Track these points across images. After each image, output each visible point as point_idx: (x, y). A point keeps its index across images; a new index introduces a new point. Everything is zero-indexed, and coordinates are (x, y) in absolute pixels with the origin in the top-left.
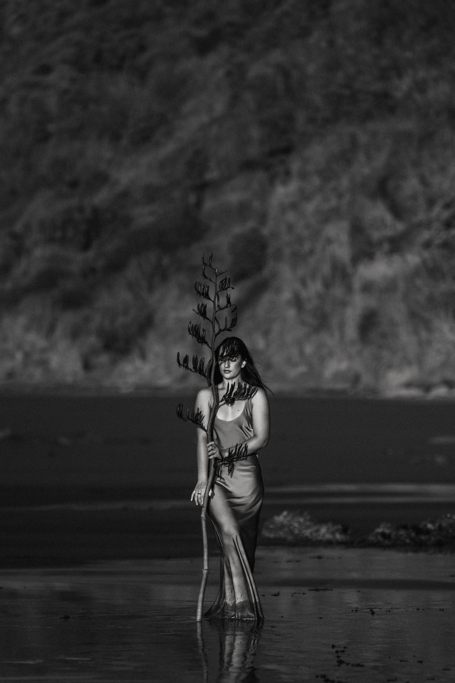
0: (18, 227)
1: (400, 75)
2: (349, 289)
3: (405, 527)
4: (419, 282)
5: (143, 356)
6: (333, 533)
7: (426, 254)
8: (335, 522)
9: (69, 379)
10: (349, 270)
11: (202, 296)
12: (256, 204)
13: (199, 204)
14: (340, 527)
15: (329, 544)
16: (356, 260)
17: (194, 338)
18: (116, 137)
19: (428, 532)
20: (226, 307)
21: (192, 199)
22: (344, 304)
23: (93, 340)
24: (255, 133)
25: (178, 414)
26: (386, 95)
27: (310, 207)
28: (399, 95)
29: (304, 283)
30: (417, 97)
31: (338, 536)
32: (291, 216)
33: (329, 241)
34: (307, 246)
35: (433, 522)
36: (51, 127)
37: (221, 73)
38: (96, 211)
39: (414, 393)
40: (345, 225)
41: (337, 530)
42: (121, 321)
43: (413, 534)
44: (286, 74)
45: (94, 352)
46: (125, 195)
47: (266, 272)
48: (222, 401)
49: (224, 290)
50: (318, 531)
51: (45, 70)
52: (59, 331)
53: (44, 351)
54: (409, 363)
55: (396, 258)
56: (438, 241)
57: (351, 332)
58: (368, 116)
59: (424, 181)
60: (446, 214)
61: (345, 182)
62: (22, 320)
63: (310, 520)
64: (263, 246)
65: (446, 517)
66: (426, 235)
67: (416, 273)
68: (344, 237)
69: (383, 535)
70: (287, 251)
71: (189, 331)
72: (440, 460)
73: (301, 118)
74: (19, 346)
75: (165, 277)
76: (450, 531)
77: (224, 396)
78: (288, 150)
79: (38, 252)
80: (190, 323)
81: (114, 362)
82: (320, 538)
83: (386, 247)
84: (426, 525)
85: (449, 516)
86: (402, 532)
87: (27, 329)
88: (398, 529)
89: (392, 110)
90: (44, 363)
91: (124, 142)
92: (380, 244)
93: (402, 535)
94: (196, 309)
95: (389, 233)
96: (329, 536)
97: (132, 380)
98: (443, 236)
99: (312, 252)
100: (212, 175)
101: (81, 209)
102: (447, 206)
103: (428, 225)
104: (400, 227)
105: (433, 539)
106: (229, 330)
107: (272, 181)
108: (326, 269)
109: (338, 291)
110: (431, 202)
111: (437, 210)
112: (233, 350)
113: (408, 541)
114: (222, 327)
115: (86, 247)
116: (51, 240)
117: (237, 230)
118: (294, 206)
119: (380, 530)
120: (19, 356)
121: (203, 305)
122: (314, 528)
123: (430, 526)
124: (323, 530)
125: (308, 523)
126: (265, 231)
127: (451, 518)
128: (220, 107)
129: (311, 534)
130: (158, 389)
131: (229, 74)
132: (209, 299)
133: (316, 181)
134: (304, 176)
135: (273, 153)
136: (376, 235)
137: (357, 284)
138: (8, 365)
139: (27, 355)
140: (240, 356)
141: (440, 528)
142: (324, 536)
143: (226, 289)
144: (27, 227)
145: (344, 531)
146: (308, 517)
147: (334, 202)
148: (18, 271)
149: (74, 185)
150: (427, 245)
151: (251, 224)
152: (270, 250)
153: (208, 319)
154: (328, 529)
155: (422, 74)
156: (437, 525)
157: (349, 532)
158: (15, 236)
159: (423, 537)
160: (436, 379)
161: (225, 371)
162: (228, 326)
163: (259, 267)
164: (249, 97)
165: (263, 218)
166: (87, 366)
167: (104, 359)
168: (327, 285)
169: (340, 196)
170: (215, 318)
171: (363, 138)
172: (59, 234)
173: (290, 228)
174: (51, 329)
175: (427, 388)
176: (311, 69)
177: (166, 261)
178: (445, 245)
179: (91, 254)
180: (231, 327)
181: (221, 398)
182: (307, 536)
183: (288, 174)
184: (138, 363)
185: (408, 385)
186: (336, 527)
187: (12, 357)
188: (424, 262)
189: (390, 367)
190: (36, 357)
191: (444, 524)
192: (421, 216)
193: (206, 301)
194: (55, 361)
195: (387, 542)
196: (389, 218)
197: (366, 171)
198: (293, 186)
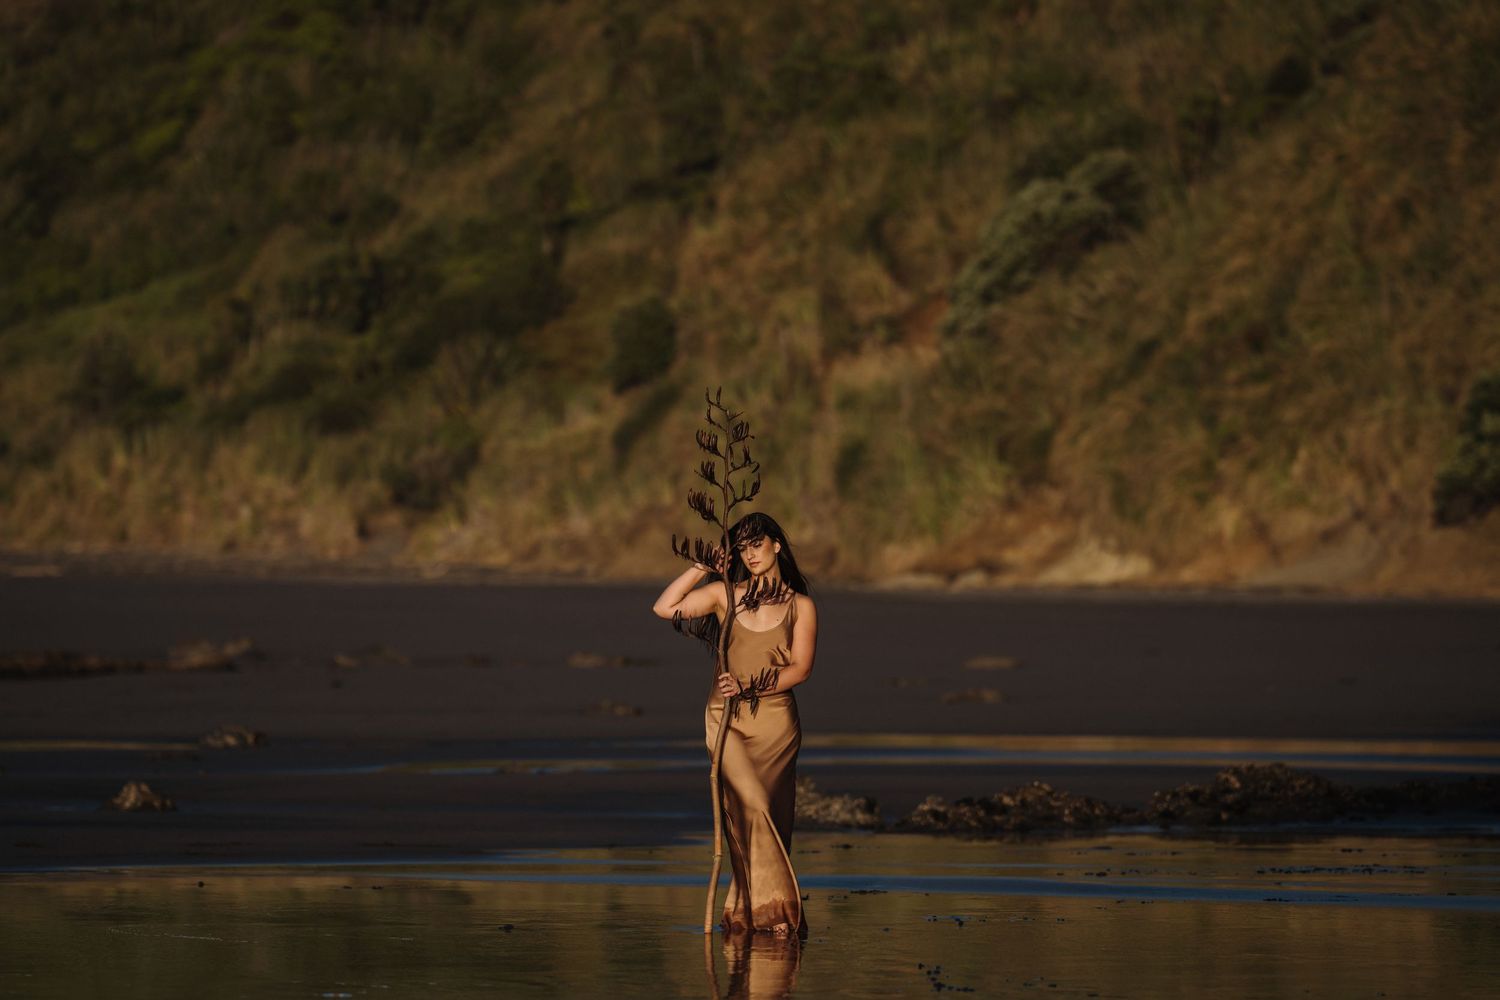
0: (242, 291)
1: (902, 40)
2: (818, 404)
3: (968, 802)
4: (937, 393)
5: (462, 516)
6: (852, 812)
7: (949, 347)
8: (854, 795)
9: (333, 554)
10: (819, 371)
11: (707, 451)
12: (656, 256)
13: (557, 256)
14: (862, 801)
15: (846, 827)
16: (829, 354)
17: (697, 512)
18: (412, 138)
19: (1004, 809)
20: (744, 465)
21: (546, 246)
22: (809, 429)
23: (375, 487)
24: (655, 134)
25: (675, 625)
26: (880, 75)
27: (751, 264)
28: (902, 75)
29: (741, 394)
30: (933, 78)
31: (860, 817)
32: (717, 279)
33: (784, 322)
34: (746, 330)
35: (1012, 795)
36: (299, 120)
37: (594, 30)
38: (377, 264)
39: (928, 581)
40: (811, 295)
41: (858, 806)
42: (423, 454)
43: (982, 813)
44: (708, 37)
45: (376, 507)
46: (428, 237)
47: (675, 373)
48: (740, 605)
49: (739, 440)
50: (827, 807)
51: (289, 20)
52: (315, 472)
53: (288, 504)
54: (921, 532)
55: (898, 351)
56: (969, 325)
57: (822, 477)
58: (848, 111)
59: (945, 223)
60: (983, 280)
61: (811, 222)
62: (251, 451)
63: (815, 790)
64: (671, 330)
65: (1033, 786)
66: (948, 314)
67: (932, 378)
68: (810, 316)
69: (935, 814)
70: (712, 338)
71: (689, 501)
72: (990, 696)
73: (733, 109)
74: (246, 497)
75: (499, 379)
76: (1039, 808)
77: (743, 598)
78: (709, 164)
79: (277, 335)
80: (691, 490)
81: (411, 525)
82: (830, 819)
83: (881, 333)
84: (1001, 799)
85: (1036, 784)
86: (964, 809)
87: (260, 466)
88: (957, 804)
89: (891, 101)
90: (288, 526)
91: (427, 145)
92: (871, 327)
93: (964, 814)
94: (699, 470)
95: (887, 309)
96: (845, 816)
97: (442, 555)
98: (978, 316)
99: (753, 341)
100: (579, 205)
101: (353, 262)
102: (985, 265)
103: (953, 297)
104: (905, 299)
105: (1013, 821)
106: (749, 499)
107: (685, 215)
108: (779, 369)
109: (799, 408)
110: (957, 259)
111: (967, 271)
112: (754, 529)
113: (974, 823)
114: (739, 496)
115: (361, 327)
116: (302, 314)
117: (625, 301)
118: (723, 261)
119: (926, 807)
120: (245, 512)
121: (709, 463)
122: (822, 804)
123: (1007, 800)
124: (836, 806)
125: (811, 795)
126: (674, 304)
127: (1039, 788)
128: (593, 88)
129: (817, 812)
130: (487, 571)
131: (608, 33)
132: (719, 454)
133: (762, 219)
134: (739, 210)
135: (683, 170)
136: (863, 313)
137: (831, 398)
138: (227, 527)
139: (258, 514)
140: (767, 538)
141: (1023, 802)
142: (837, 816)
143: (744, 439)
144: (258, 290)
145: (869, 808)
146: (812, 786)
147: (792, 256)
148: (242, 367)
149: (339, 218)
150: (952, 331)
151: (648, 291)
152: (682, 336)
153: (717, 484)
154: (845, 803)
155: (941, 40)
156: (1018, 798)
157: (877, 810)
158: (238, 307)
159: (997, 818)
160: (966, 558)
161: (751, 564)
162: (748, 494)
163: (664, 365)
164: (642, 72)
165: (670, 281)
166: (363, 532)
167: (393, 519)
168: (779, 397)
169: (803, 245)
170: (728, 483)
171: (841, 149)
172: (313, 304)
173: (717, 298)
174: (303, 467)
175: (952, 575)
176: (750, 27)
177: (500, 352)
178: (981, 332)
179: (370, 339)
180: (752, 495)
181: (737, 602)
182: (810, 816)
183: (711, 204)
184: (454, 527)
185: (919, 569)
186: (856, 802)
187: (233, 515)
188: (946, 360)
189: (888, 537)
190: (275, 514)
191: (1030, 798)
192: (940, 281)
193: (714, 458)
194: (308, 523)
195: (941, 825)
196: (886, 283)
197: (848, 203)
198: (723, 226)
